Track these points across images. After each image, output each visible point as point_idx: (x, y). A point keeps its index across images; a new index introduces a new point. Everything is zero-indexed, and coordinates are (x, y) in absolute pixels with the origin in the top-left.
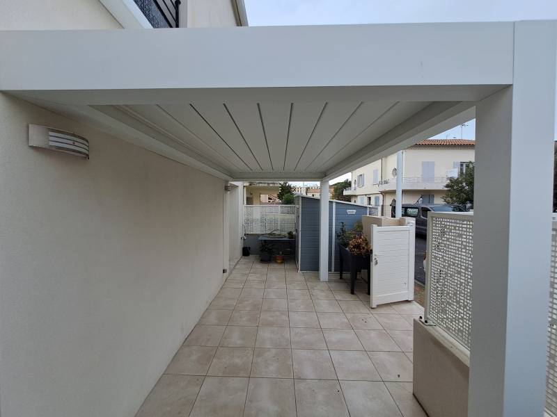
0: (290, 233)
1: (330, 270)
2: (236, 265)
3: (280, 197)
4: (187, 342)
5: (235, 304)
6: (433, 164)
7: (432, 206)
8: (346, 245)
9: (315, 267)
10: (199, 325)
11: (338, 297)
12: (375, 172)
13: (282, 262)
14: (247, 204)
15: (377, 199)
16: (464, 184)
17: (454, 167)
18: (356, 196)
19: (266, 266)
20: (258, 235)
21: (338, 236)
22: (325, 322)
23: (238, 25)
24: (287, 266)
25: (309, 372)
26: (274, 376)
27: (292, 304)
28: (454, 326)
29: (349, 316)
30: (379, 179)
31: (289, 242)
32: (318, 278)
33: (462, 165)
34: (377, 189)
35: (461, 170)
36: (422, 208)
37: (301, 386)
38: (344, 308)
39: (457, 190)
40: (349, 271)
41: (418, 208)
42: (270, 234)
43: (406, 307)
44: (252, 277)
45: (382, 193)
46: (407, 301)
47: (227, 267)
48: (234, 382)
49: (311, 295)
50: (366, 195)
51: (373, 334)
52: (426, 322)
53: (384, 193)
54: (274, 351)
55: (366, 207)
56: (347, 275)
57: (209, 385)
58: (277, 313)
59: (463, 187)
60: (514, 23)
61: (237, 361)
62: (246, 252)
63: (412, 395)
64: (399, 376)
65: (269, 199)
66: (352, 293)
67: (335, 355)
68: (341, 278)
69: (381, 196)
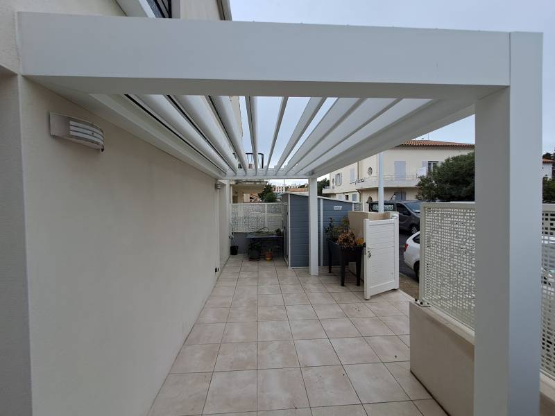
0: (278, 231)
1: (319, 265)
2: (226, 264)
3: (261, 196)
4: (188, 341)
5: (230, 302)
6: (404, 163)
7: (406, 202)
8: (335, 239)
9: (306, 263)
10: (197, 323)
11: (330, 290)
12: (352, 170)
13: (271, 260)
14: (234, 202)
15: (354, 197)
16: (434, 182)
17: (423, 166)
18: (335, 194)
19: (255, 263)
20: (246, 234)
21: (326, 231)
22: (321, 314)
23: (221, 19)
24: (277, 263)
25: (313, 359)
26: (281, 366)
27: (287, 298)
28: (449, 304)
29: (344, 306)
30: (356, 178)
31: (277, 240)
32: (308, 272)
33: (429, 164)
34: (354, 188)
35: (429, 168)
36: (397, 204)
37: (309, 373)
38: (337, 299)
39: (428, 187)
40: (339, 265)
41: (393, 204)
42: (258, 232)
43: (393, 295)
44: (243, 275)
45: (359, 191)
46: (394, 290)
47: (218, 267)
48: (243, 376)
49: (304, 289)
50: (344, 193)
51: (367, 322)
52: (421, 303)
53: (361, 191)
54: (277, 344)
55: (352, 203)
56: (336, 269)
57: (217, 380)
58: (275, 308)
59: (433, 185)
60: (510, 33)
62: (234, 251)
63: (409, 372)
64: (396, 356)
65: (251, 198)
66: (343, 285)
67: (335, 343)
68: (330, 272)
69: (358, 194)
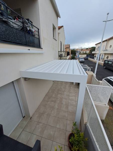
4: (46, 95)
10: (48, 92)
11: (76, 89)
12: (104, 46)
15: (102, 55)
18: (96, 54)
22: (70, 95)
37: (62, 105)
45: (104, 54)
49: (70, 88)
54: (59, 99)
61: (53, 99)
